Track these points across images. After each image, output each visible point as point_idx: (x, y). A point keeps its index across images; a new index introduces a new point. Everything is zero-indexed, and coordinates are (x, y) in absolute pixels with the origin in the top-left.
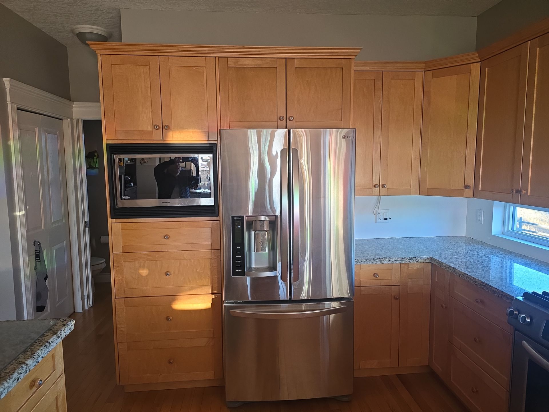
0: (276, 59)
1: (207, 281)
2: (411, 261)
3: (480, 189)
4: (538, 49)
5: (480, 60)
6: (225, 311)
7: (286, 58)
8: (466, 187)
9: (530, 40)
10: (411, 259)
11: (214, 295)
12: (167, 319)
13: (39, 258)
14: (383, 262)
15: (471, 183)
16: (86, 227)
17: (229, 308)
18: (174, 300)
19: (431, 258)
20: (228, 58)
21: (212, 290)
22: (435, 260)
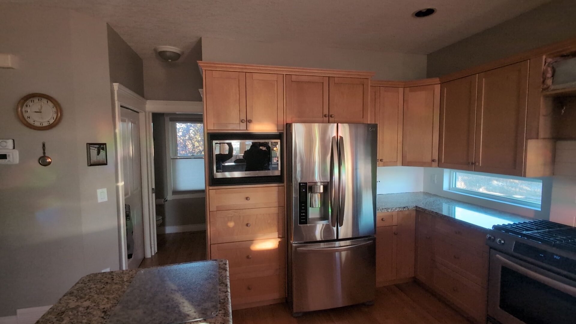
0: (323, 77)
1: (275, 228)
2: (405, 209)
3: (443, 162)
4: (484, 79)
5: (440, 83)
6: (294, 249)
7: (329, 77)
8: (433, 161)
9: (478, 73)
10: (404, 208)
11: (280, 239)
12: (248, 257)
13: (129, 218)
14: (388, 210)
15: (436, 158)
16: (153, 193)
17: (296, 247)
18: (252, 244)
19: (416, 207)
20: (292, 75)
21: (279, 235)
22: (420, 208)
